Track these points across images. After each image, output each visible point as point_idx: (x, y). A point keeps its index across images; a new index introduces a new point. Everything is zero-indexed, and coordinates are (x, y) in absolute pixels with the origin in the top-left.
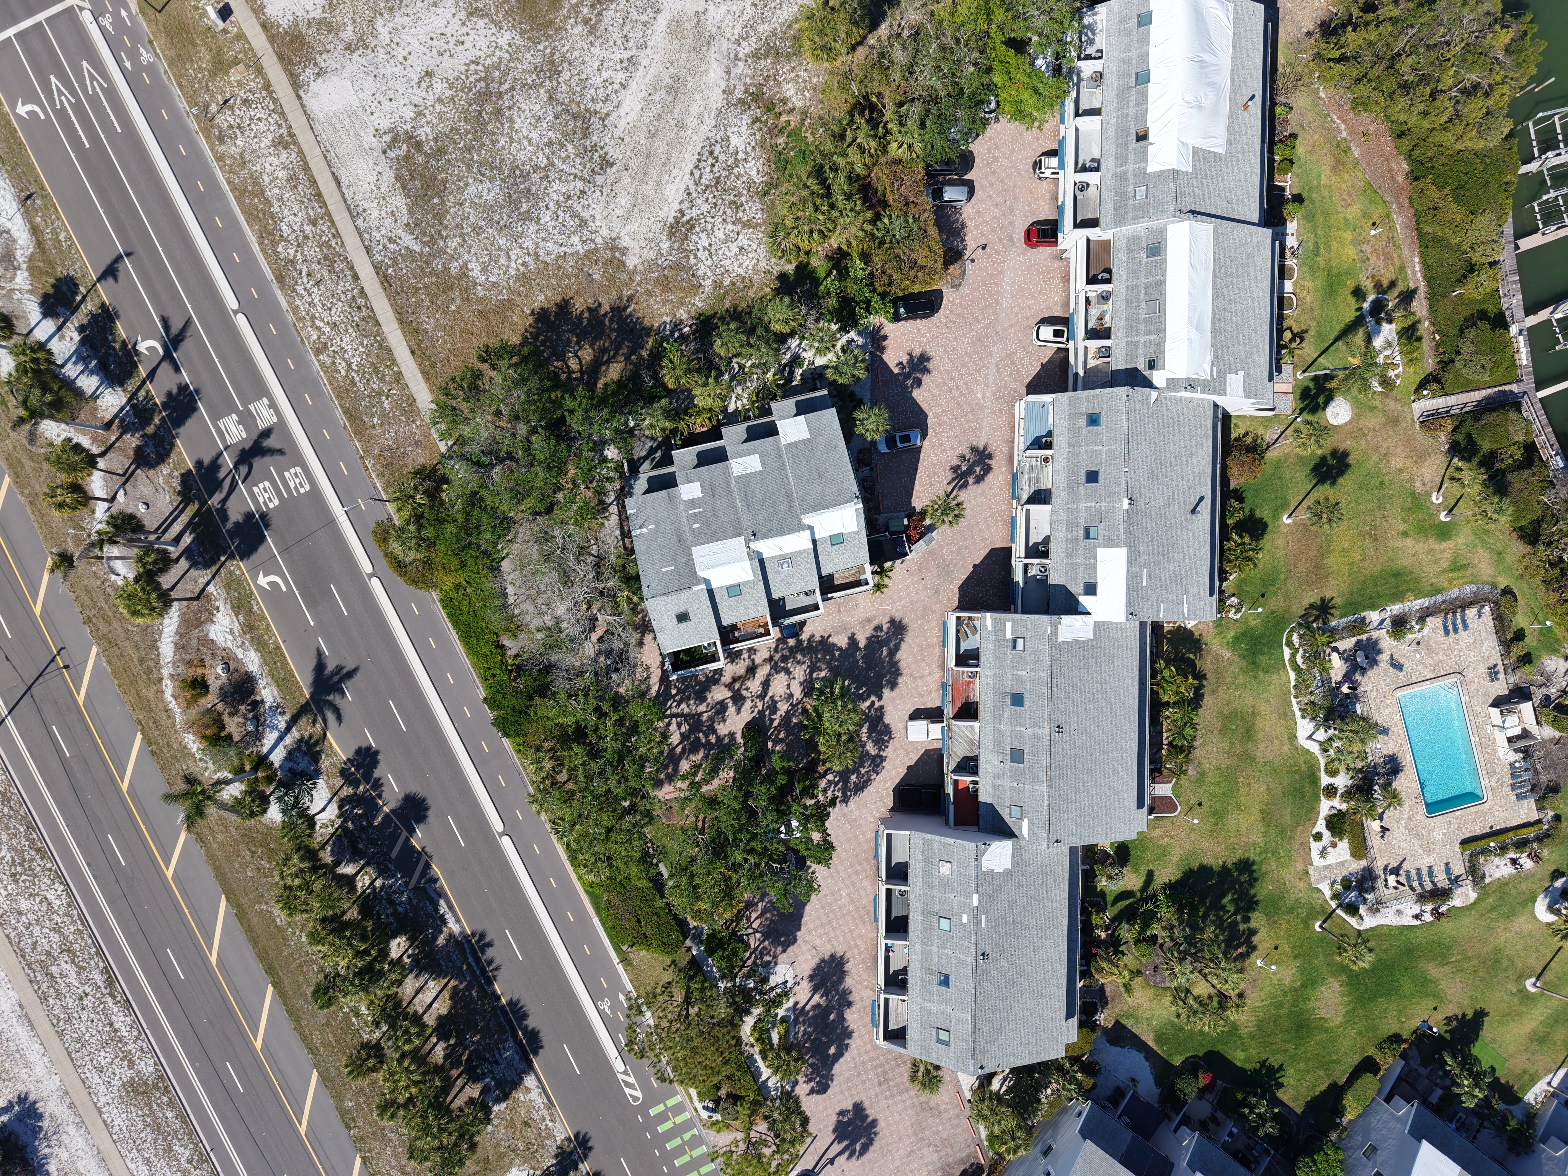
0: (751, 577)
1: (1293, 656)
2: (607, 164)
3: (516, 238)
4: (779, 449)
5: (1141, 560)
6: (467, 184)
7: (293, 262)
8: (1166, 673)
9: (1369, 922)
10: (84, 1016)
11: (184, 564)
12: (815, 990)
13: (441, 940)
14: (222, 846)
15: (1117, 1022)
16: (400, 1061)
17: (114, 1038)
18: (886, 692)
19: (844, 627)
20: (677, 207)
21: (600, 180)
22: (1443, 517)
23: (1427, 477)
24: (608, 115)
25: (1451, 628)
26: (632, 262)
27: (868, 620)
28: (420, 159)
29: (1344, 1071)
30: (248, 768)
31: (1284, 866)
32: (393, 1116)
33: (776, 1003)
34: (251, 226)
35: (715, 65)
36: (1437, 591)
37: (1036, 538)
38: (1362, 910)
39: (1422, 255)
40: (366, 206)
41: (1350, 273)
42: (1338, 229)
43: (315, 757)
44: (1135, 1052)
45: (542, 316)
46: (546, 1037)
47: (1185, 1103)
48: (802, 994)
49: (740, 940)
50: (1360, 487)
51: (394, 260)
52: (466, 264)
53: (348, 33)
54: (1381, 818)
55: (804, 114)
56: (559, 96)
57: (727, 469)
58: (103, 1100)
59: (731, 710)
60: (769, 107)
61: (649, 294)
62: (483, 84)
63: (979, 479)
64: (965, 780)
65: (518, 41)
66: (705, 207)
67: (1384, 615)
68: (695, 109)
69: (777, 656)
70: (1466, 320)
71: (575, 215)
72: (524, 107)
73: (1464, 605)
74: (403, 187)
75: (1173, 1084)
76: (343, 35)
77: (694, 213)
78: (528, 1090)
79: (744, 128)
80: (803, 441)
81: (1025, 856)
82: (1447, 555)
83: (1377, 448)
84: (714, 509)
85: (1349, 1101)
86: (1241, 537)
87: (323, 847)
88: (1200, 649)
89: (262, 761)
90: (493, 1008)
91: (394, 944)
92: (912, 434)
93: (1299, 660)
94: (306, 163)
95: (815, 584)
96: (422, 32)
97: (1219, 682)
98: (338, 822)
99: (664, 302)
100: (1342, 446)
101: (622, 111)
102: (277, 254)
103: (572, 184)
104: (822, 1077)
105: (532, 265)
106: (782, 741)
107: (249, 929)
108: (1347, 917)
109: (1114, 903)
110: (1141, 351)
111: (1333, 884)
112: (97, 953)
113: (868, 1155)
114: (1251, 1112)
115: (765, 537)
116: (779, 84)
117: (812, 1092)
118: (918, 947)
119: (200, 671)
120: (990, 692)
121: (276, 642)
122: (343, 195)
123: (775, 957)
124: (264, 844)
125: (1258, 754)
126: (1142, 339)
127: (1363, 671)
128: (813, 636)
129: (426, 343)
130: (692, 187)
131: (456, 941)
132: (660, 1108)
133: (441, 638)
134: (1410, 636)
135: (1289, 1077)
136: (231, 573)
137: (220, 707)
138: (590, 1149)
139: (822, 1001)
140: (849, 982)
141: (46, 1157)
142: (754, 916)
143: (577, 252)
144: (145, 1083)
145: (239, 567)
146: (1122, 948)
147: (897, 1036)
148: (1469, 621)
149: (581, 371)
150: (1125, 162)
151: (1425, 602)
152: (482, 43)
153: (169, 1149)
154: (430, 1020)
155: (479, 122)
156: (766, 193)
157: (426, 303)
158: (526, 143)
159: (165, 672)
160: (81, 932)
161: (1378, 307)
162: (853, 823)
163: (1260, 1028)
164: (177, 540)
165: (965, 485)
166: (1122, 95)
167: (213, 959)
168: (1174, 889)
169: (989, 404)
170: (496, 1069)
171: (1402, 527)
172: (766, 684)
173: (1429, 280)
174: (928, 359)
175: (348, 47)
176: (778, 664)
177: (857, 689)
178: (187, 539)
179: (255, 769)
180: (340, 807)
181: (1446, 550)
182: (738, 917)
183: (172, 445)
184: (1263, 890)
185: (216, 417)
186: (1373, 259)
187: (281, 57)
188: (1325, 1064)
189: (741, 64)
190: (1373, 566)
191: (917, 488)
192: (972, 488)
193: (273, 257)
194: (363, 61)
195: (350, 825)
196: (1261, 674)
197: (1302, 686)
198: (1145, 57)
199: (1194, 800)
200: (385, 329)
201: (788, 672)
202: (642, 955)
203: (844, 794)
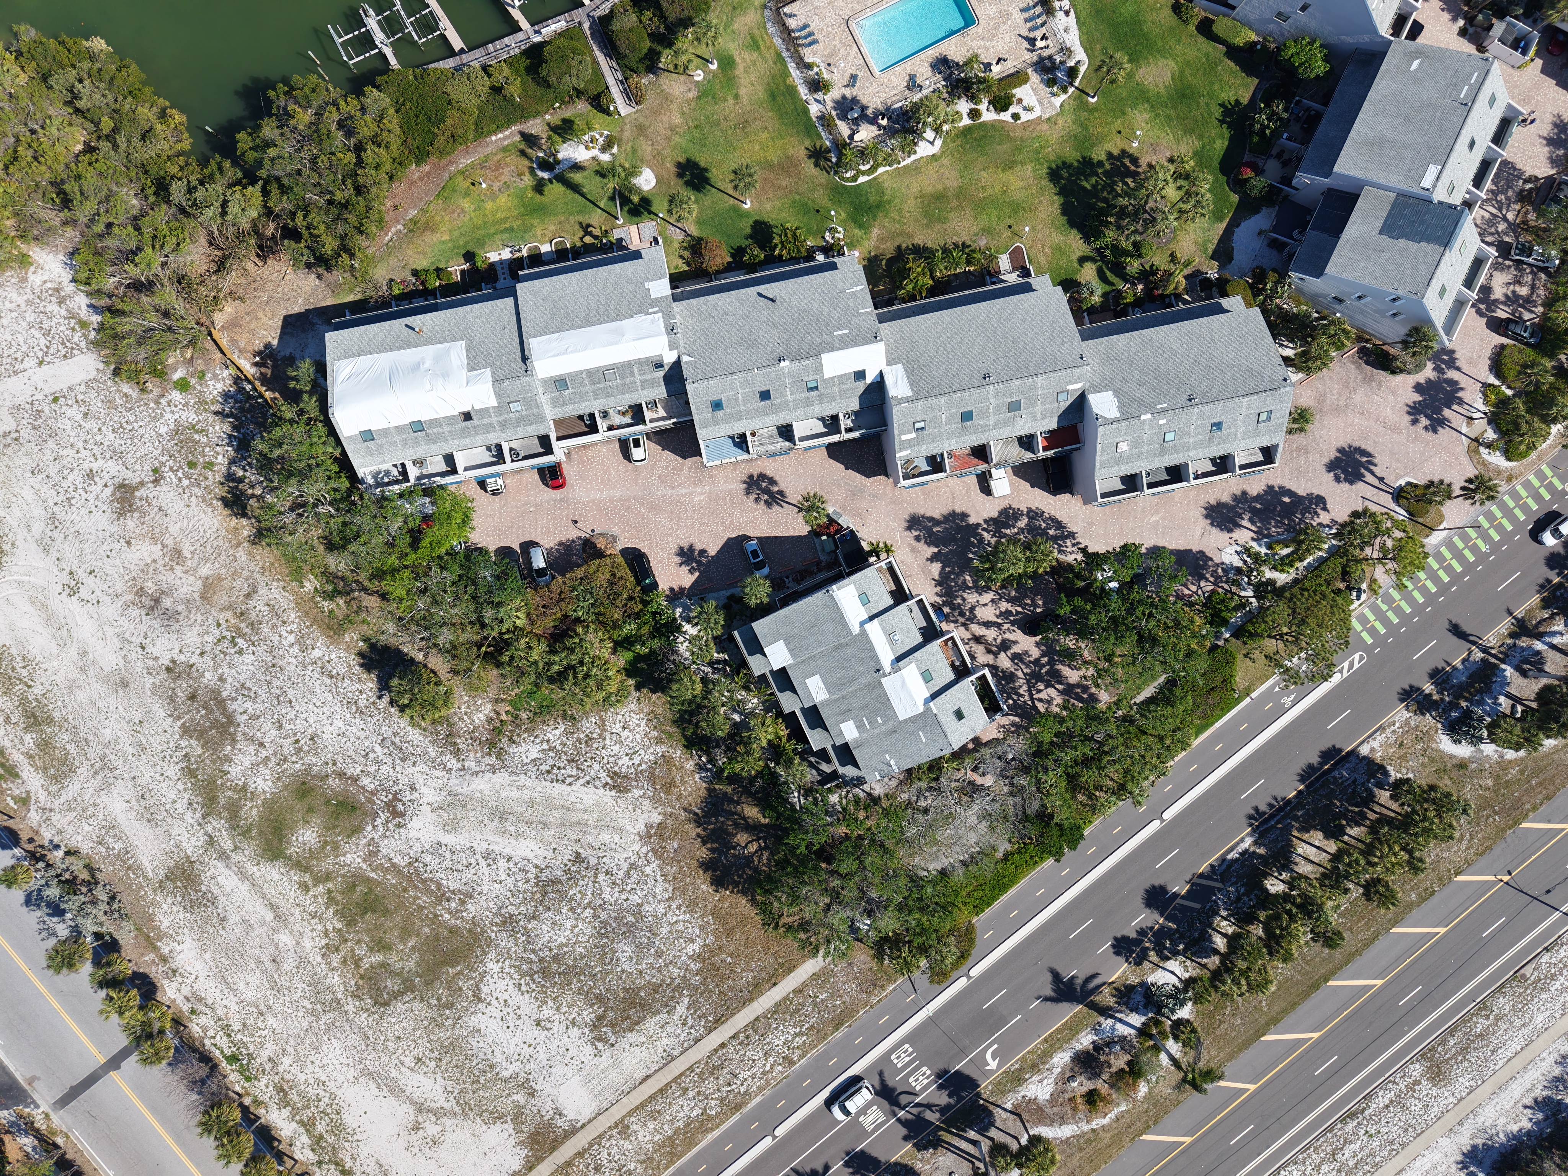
0: (913, 665)
1: (864, 173)
2: (578, 858)
3: (658, 920)
4: (797, 664)
5: (827, 338)
6: (623, 971)
7: (722, 1100)
8: (910, 287)
9: (1080, 54)
10: (1384, 1130)
11: (993, 1133)
12: (1240, 526)
13: (1261, 851)
14: (1220, 1049)
15: (1212, 258)
16: (1373, 865)
17: (1398, 1101)
18: (972, 520)
19: (923, 569)
20: (601, 791)
21: (593, 861)
22: (714, 67)
23: (683, 88)
24: (536, 867)
25: (809, 39)
26: (656, 818)
27: (913, 550)
28: (611, 1014)
29: (1214, 48)
30: (1151, 1043)
31: (1047, 141)
32: (1421, 860)
33: (1256, 557)
34: (700, 1141)
35: (473, 786)
36: (779, 58)
37: (820, 428)
38: (1071, 63)
39: (490, 134)
40: (661, 1050)
41: (521, 196)
42: (485, 215)
43: (1130, 989)
44: (1235, 237)
45: (718, 883)
46: (1325, 745)
47: (1270, 185)
48: (1244, 535)
49: (1210, 597)
50: (704, 145)
51: (700, 1017)
52: (690, 957)
53: (520, 1097)
54: (989, 64)
55: (497, 701)
56: (531, 910)
57: (825, 703)
58: (1451, 1099)
59: (1016, 649)
60: (497, 732)
61: (679, 797)
62: (536, 977)
63: (772, 482)
64: (1041, 442)
65: (492, 955)
66: (596, 766)
67: (812, 101)
68: (515, 794)
69: (961, 620)
70: (538, 84)
71: (628, 874)
72: (546, 938)
73: (786, 32)
74: (638, 1023)
75: (1255, 198)
76: (522, 1102)
77: (603, 775)
78: (1372, 750)
79: (521, 749)
80: (787, 645)
81: (1098, 380)
82: (746, 55)
83: (668, 139)
84: (862, 708)
85: (1239, 41)
86: (776, 246)
87: (1204, 966)
88: (876, 256)
89: (1143, 1032)
90: (1309, 794)
91: (1272, 890)
92: (749, 549)
93: (867, 167)
94: (637, 1108)
95: (903, 607)
96: (503, 1036)
97: (901, 233)
98: (1181, 958)
99: (683, 783)
100: (673, 170)
101: (531, 856)
102: (718, 1115)
103: (603, 883)
104: (1311, 503)
105: (679, 901)
106: (1033, 601)
107: (1285, 1012)
108: (1080, 76)
109: (1113, 284)
110: (648, 377)
111: (1054, 95)
112: (1331, 1131)
113: (1369, 449)
114: (1268, 127)
115: (877, 661)
116: (476, 728)
117: (1325, 509)
118: (1192, 453)
119: (1079, 1100)
120: (963, 439)
121: (1041, 1043)
122: (656, 1071)
123: (1217, 565)
124: (1211, 1014)
125: (955, 184)
126: (638, 378)
127: (864, 108)
128: (937, 594)
129: (764, 975)
130: (582, 781)
131: (1260, 837)
132: (1365, 635)
133: (1008, 907)
134: (826, 76)
135: (1228, 96)
136: (992, 1092)
137: (1105, 1076)
138: (1411, 687)
139: (1246, 517)
140: (1226, 498)
141: (1507, 1136)
142: (1186, 592)
143: (659, 866)
144: (1430, 1068)
145: (985, 1087)
146: (1148, 267)
147: (1268, 454)
148: (800, 24)
149: (757, 840)
150: (491, 425)
151: (792, 66)
152: (501, 985)
153: (1481, 1036)
154: (1332, 847)
155: (570, 973)
156: (573, 718)
157: (730, 982)
158: (576, 930)
159: (1086, 1128)
160: (1316, 1149)
161: (545, 165)
162: (1090, 524)
163: (1191, 131)
164: (974, 1143)
165: (781, 493)
166: (432, 440)
167: (1316, 1035)
168: (1089, 232)
169: (707, 488)
170: (1360, 781)
171: (731, 101)
172: (987, 624)
173: (510, 123)
174: (681, 548)
175: (532, 1095)
176: (968, 618)
177: (974, 546)
178: (972, 1134)
179: (1151, 1037)
180: (1168, 959)
181: (742, 58)
182: (1191, 605)
183: (896, 1164)
184: (1072, 155)
185: (865, 1134)
186: (504, 179)
187: (553, 1149)
188: (1211, 67)
189: (467, 764)
190: (770, 119)
191: (792, 533)
192: (782, 485)
193: (721, 1117)
194: (540, 1080)
195: (1181, 947)
196: (886, 198)
197: (890, 160)
198: (399, 429)
199: (1007, 233)
200: (760, 1011)
201: (972, 609)
202: (1240, 680)
203: (1067, 537)
